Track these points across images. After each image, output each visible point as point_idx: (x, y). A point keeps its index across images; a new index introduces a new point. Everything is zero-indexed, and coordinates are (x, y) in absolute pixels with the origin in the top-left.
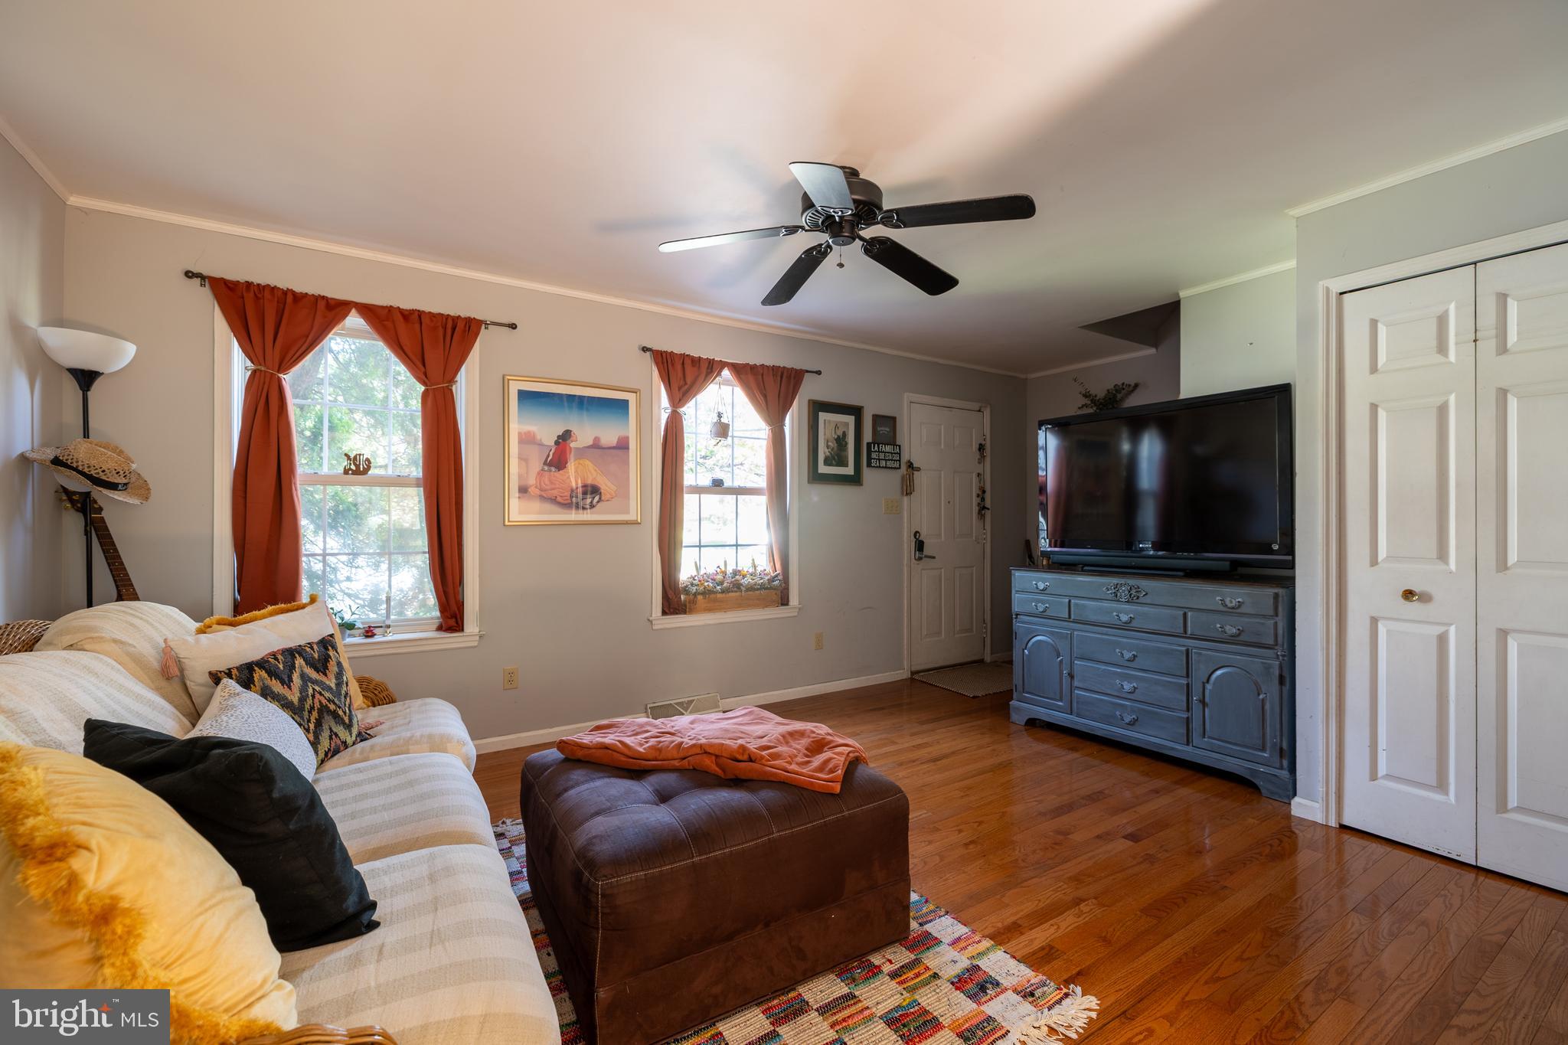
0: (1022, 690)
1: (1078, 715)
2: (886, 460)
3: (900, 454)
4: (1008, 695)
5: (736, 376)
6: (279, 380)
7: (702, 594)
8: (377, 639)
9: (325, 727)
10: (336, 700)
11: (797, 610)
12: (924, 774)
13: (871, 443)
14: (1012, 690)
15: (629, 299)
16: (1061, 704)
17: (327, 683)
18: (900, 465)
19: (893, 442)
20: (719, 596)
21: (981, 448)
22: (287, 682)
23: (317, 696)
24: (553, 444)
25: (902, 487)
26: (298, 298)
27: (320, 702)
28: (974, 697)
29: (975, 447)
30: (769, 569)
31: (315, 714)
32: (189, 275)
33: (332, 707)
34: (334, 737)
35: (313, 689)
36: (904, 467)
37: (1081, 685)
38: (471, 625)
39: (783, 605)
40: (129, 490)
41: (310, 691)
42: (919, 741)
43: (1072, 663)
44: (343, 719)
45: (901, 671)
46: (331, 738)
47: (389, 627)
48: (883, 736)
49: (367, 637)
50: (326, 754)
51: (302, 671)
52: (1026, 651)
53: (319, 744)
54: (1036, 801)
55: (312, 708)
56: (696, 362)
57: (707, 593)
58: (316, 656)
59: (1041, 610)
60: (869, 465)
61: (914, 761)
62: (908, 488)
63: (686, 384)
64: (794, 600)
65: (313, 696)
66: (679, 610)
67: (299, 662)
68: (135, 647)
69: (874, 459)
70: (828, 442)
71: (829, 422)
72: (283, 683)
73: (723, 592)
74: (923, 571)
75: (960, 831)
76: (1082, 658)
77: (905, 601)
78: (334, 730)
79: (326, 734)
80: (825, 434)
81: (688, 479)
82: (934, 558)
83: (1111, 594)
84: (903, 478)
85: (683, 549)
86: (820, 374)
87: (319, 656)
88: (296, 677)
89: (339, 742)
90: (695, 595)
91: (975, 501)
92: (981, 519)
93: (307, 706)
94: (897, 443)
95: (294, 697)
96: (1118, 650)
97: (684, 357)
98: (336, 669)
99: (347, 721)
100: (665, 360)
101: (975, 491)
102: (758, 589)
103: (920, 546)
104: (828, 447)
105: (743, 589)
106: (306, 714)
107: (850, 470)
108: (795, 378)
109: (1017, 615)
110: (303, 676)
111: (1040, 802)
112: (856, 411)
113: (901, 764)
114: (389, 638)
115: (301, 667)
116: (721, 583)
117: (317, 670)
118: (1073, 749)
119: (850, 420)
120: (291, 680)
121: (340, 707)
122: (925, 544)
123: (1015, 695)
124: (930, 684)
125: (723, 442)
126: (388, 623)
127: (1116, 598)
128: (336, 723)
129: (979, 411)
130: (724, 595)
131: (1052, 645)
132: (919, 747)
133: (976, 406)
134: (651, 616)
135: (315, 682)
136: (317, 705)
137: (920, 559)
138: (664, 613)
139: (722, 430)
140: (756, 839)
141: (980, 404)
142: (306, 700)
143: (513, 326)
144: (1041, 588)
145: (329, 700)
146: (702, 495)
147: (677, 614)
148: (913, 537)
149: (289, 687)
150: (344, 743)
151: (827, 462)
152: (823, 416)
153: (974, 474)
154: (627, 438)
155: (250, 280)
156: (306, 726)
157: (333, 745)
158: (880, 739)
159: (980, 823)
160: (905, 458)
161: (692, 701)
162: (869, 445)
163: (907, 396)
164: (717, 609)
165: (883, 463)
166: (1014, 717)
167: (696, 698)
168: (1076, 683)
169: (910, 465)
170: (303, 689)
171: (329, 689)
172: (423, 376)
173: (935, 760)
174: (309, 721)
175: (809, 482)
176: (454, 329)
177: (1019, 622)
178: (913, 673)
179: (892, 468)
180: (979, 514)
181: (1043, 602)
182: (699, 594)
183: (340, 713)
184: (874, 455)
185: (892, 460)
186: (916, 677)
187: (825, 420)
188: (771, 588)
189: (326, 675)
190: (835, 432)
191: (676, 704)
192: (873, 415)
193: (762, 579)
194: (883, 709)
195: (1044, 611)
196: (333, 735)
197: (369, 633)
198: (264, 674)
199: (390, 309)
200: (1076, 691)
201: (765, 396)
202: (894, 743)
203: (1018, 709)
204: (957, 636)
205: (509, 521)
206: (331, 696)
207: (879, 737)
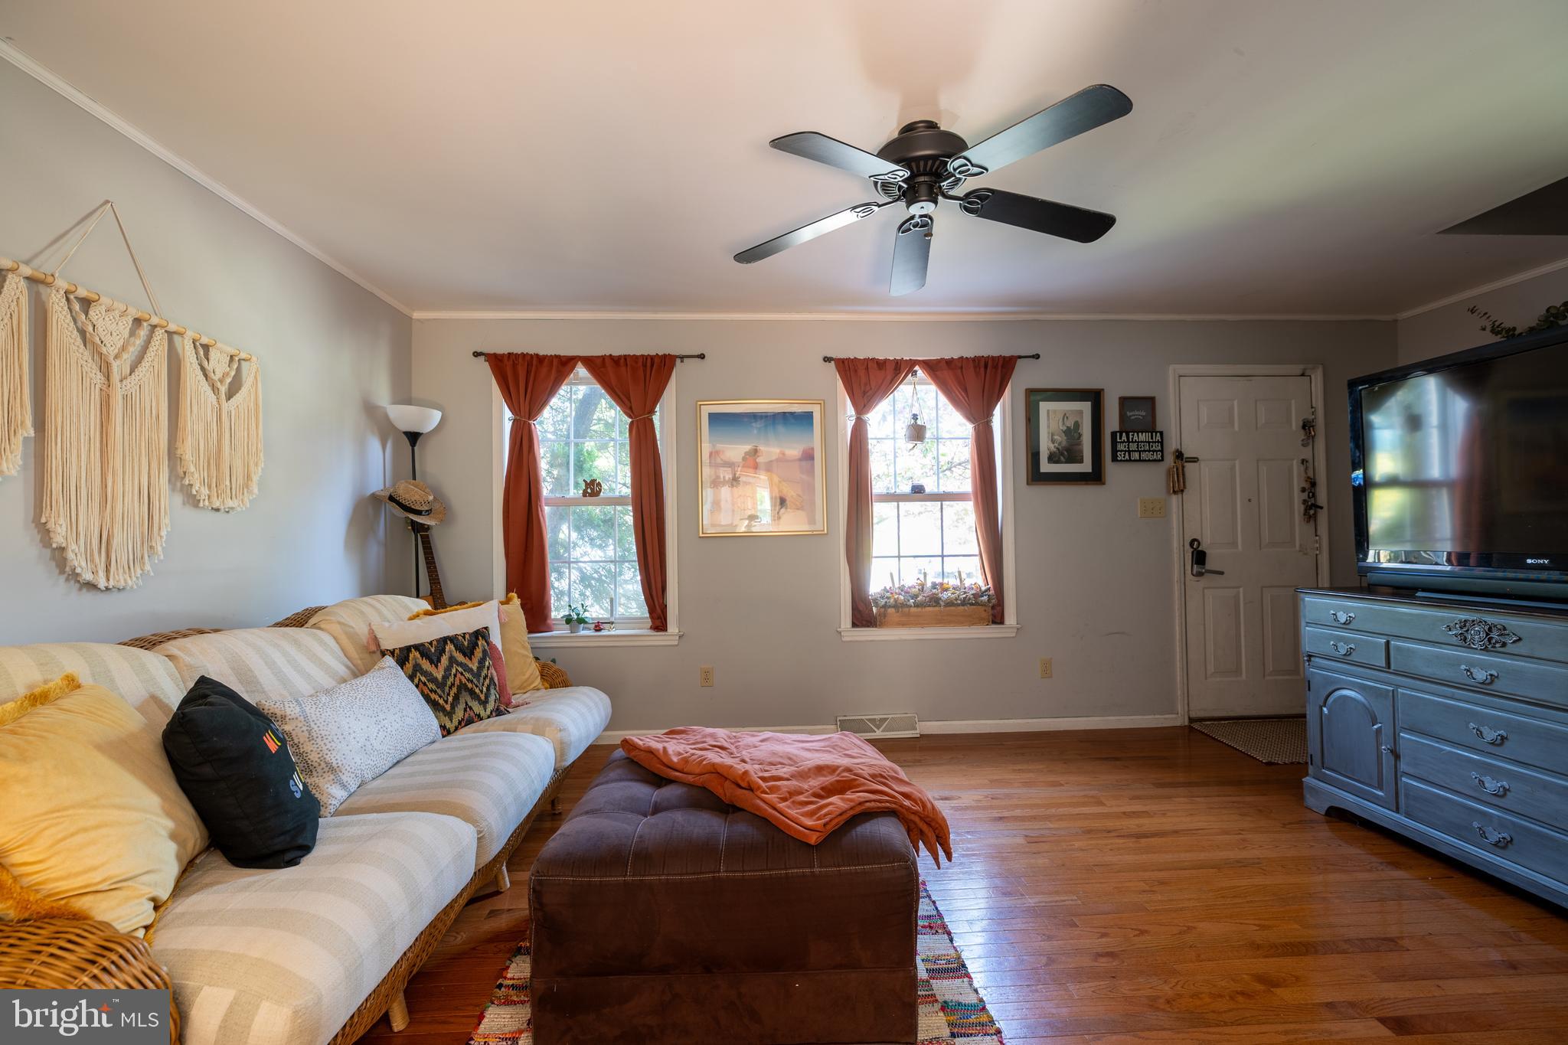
0: (1320, 764)
1: (1408, 815)
2: (1140, 452)
3: (1162, 443)
4: (1299, 769)
5: (928, 373)
6: (530, 425)
7: (893, 607)
8: (603, 633)
9: (462, 700)
10: (474, 680)
11: (1016, 631)
12: (1111, 850)
13: (1117, 432)
14: (1307, 763)
15: (810, 312)
16: (1380, 793)
17: (470, 666)
18: (1162, 456)
19: (1152, 429)
20: (913, 610)
21: (1307, 426)
22: (435, 662)
23: (459, 675)
24: (741, 460)
25: (1168, 485)
26: (540, 359)
27: (460, 680)
28: (1269, 764)
29: (1295, 424)
30: (981, 582)
31: (454, 690)
32: (477, 354)
33: (470, 685)
34: (468, 709)
35: (457, 669)
36: (1169, 460)
37: (1410, 770)
38: (673, 627)
39: (994, 622)
40: (431, 515)
41: (454, 671)
42: (1137, 807)
43: (1395, 737)
44: (478, 696)
45: (1174, 716)
46: (465, 710)
47: (612, 623)
48: (1092, 793)
49: (597, 631)
50: (460, 723)
51: (451, 654)
52: (1325, 709)
53: (454, 713)
54: (1258, 925)
55: (453, 685)
56: (881, 364)
57: (898, 606)
58: (466, 643)
59: (1343, 652)
60: (1114, 459)
61: (1109, 832)
62: (1178, 484)
63: (871, 389)
64: (1011, 618)
65: (455, 676)
66: (871, 623)
67: (450, 647)
68: (353, 628)
69: (1121, 451)
70: (1053, 435)
71: (1055, 412)
72: (431, 662)
73: (917, 605)
74: (1206, 591)
75: (1104, 935)
76: (1411, 730)
77: (1177, 628)
78: (470, 704)
79: (462, 706)
80: (1048, 427)
81: (878, 487)
82: (1222, 573)
83: (1456, 635)
84: (1169, 472)
85: (873, 559)
86: (1038, 358)
87: (468, 644)
88: (445, 660)
89: (472, 714)
90: (885, 606)
91: (1298, 497)
92: (1308, 522)
93: (449, 683)
94: (1158, 429)
95: (439, 674)
96: (1472, 725)
97: (867, 360)
98: (481, 655)
99: (483, 697)
100: (847, 368)
101: (1298, 483)
102: (958, 605)
103: (1200, 557)
104: (1053, 441)
105: (942, 603)
106: (447, 689)
107: (1086, 467)
108: (1002, 367)
109: (1310, 656)
110: (452, 660)
111: (1263, 927)
112: (1095, 397)
113: (1089, 832)
114: (613, 633)
115: (450, 651)
116: (915, 596)
117: (465, 655)
118: (1396, 865)
119: (1086, 407)
120: (439, 661)
121: (477, 686)
122: (1207, 555)
123: (1311, 769)
124: (1214, 739)
125: (920, 445)
126: (612, 620)
127: (1464, 641)
128: (472, 698)
129: (1303, 375)
130: (919, 609)
131: (1364, 705)
132: (1127, 815)
133: (1297, 369)
134: (840, 627)
135: (461, 664)
136: (457, 682)
137: (1200, 574)
138: (854, 625)
139: (917, 433)
140: (698, 874)
141: (1302, 367)
142: (448, 678)
143: (702, 356)
144: (1343, 620)
145: (468, 680)
146: (900, 503)
147: (868, 626)
148: (1187, 546)
149: (437, 666)
150: (479, 716)
151: (1053, 458)
152: (1045, 407)
153: (1295, 462)
154: (813, 449)
155: (511, 351)
156: (446, 699)
157: (467, 716)
158: (1085, 796)
159: (1142, 932)
160: (1172, 445)
161: (886, 719)
162: (1114, 434)
163: (1173, 370)
164: (912, 624)
165: (1136, 456)
166: (1310, 800)
167: (890, 716)
168: (1403, 766)
169: (1179, 455)
170: (448, 669)
171: (470, 670)
172: (629, 410)
173: (1139, 836)
174: (449, 694)
175: (1028, 484)
176: (652, 365)
177: (1314, 667)
178: (1191, 720)
179: (1149, 460)
180: (1305, 515)
181: (1346, 641)
182: (890, 607)
183: (477, 691)
184: (1120, 447)
185: (1149, 451)
186: (1196, 726)
187: (1048, 411)
188: (977, 604)
189: (471, 659)
190: (1064, 424)
191: (869, 720)
192: (1120, 398)
193: (965, 593)
194: (1117, 759)
195: (1349, 653)
196: (468, 707)
197: (598, 628)
198: (417, 654)
199: (603, 358)
200: (1404, 779)
201: (965, 390)
202: (1101, 803)
203: (1315, 791)
204: (1268, 678)
205: (703, 533)
206: (470, 677)
207: (1082, 793)
